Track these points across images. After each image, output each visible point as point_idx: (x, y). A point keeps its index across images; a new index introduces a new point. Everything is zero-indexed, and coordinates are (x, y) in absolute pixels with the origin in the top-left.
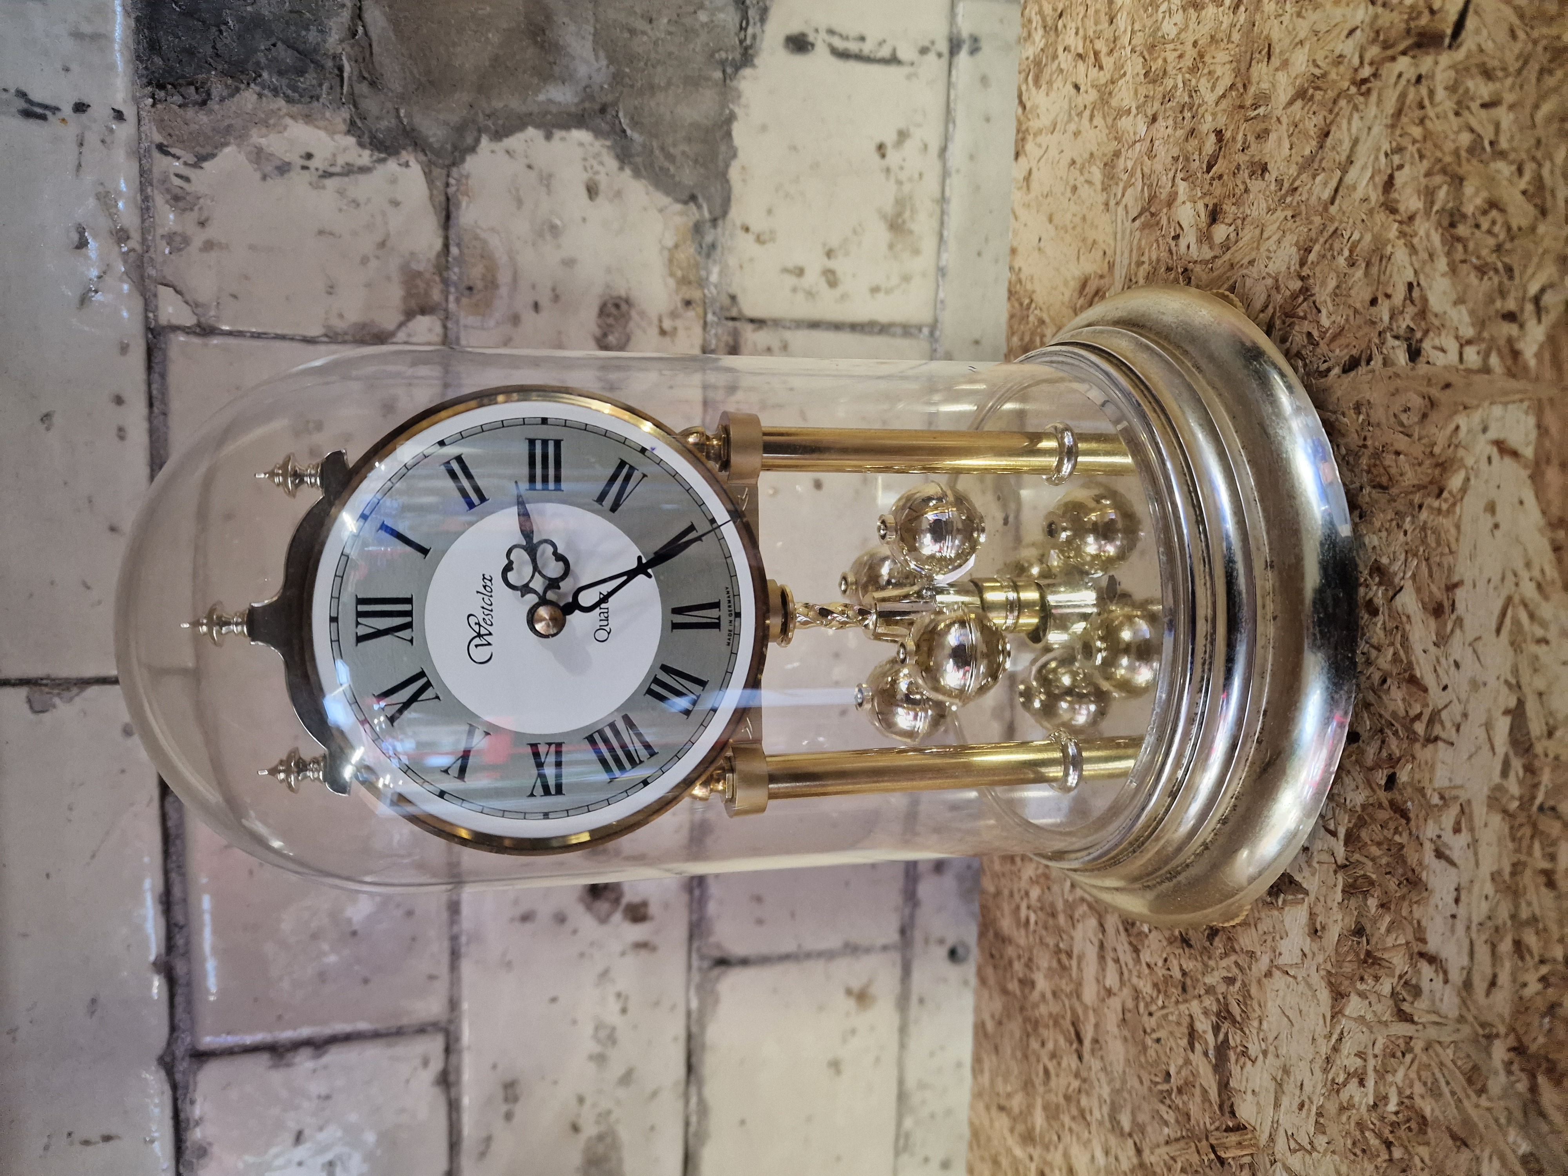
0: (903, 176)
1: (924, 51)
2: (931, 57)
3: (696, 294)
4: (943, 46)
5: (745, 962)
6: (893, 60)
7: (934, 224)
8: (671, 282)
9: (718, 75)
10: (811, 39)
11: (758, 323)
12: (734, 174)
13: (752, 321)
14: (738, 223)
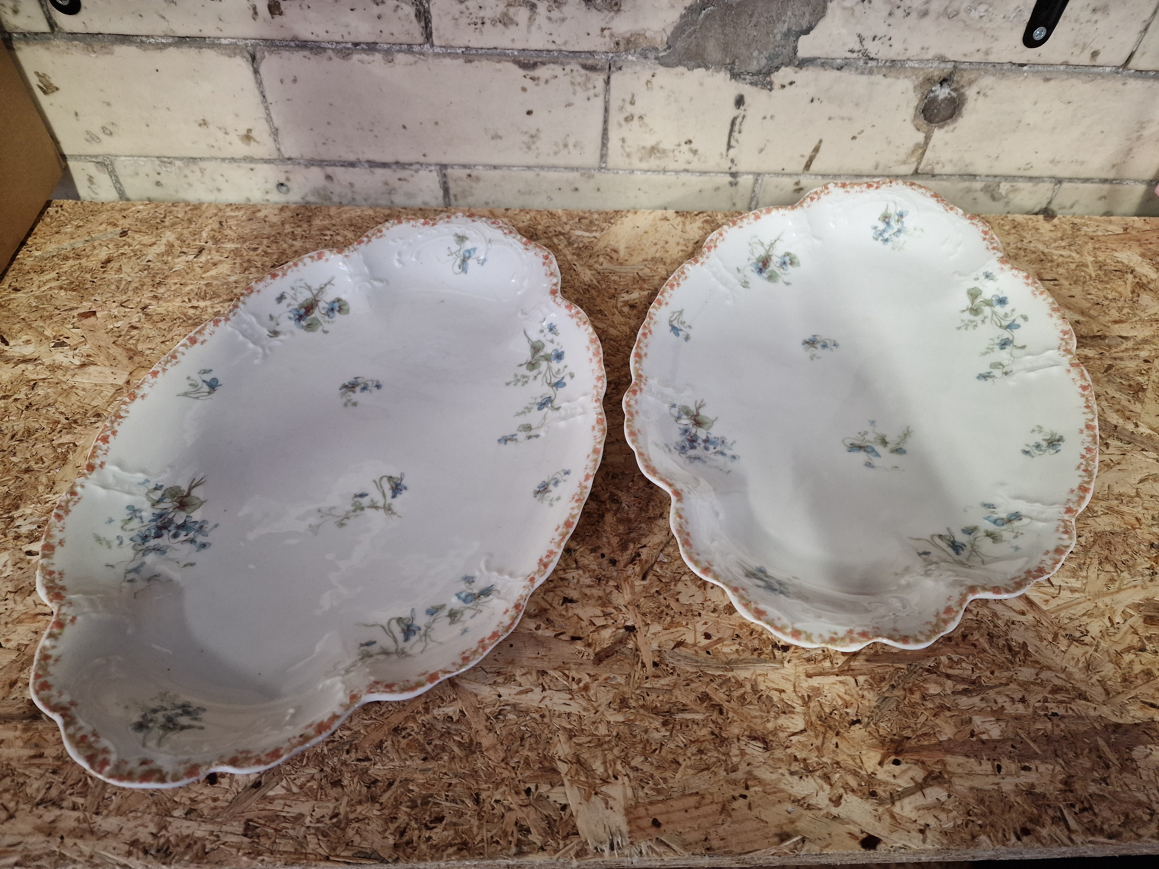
0: (677, 152)
1: (732, 161)
2: (729, 164)
3: (622, 47)
4: (734, 169)
5: (256, 72)
6: (729, 146)
7: (654, 167)
8: (628, 35)
9: (728, 61)
10: (742, 107)
11: (607, 82)
12: (681, 69)
13: (609, 78)
14: (657, 71)
